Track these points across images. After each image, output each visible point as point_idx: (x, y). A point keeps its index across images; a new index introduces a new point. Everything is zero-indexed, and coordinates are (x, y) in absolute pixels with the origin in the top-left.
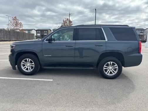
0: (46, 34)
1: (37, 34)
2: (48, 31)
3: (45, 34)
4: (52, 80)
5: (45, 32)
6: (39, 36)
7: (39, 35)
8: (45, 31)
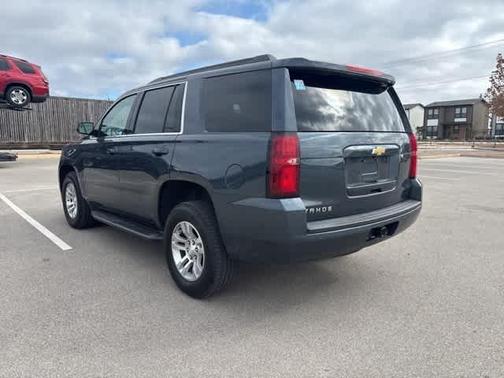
0: (464, 120)
1: (425, 122)
2: (471, 105)
3: (456, 120)
4: (65, 247)
5: (458, 111)
6: (435, 129)
7: (433, 123)
8: (461, 106)
